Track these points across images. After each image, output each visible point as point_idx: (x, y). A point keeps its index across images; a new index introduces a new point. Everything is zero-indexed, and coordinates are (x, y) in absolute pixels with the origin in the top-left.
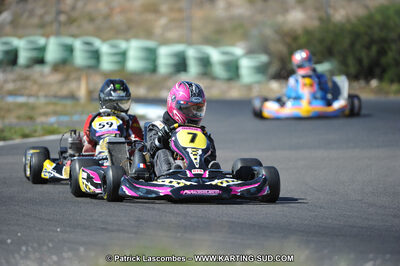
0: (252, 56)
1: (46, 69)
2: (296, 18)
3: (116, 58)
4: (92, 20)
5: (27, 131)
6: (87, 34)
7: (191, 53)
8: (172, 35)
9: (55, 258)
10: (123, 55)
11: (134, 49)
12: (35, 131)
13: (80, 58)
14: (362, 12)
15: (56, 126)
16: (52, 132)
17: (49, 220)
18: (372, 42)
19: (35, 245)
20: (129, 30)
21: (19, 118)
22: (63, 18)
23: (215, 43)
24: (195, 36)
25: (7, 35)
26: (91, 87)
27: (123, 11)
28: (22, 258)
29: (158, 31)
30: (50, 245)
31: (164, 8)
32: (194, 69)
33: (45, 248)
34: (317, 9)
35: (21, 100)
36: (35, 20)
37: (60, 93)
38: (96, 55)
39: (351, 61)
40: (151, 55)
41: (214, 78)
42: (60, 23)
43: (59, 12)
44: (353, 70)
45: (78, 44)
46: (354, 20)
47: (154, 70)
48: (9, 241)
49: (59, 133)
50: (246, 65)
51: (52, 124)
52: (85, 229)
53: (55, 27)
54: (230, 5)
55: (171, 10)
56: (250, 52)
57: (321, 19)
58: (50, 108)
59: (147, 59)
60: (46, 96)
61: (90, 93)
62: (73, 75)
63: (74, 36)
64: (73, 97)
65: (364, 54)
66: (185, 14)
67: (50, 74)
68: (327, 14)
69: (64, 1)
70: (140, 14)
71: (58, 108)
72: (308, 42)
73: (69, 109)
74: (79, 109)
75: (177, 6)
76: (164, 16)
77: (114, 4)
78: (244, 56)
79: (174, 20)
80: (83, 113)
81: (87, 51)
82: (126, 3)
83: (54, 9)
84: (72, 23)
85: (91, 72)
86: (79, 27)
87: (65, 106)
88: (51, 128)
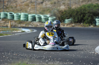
0: (52, 17)
1: (1, 20)
2: (63, 8)
3: (17, 18)
4: (12, 8)
6: (11, 12)
7: (36, 16)
8: (31, 11)
10: (20, 16)
11: (22, 15)
13: (9, 17)
14: (79, 6)
18: (81, 13)
20: (21, 10)
22: (5, 7)
23: (42, 14)
24: (38, 12)
26: (12, 24)
27: (20, 6)
29: (28, 10)
31: (30, 5)
32: (37, 20)
34: (68, 6)
37: (4, 26)
38: (13, 17)
39: (76, 18)
40: (26, 17)
41: (42, 22)
42: (4, 8)
44: (77, 21)
45: (8, 14)
46: (77, 8)
47: (28, 20)
49: (3, 35)
50: (50, 18)
51: (2, 33)
53: (3, 9)
54: (46, 4)
55: (32, 5)
56: (51, 16)
57: (69, 8)
58: (1, 29)
59: (25, 17)
61: (11, 26)
62: (7, 21)
63: (7, 12)
64: (7, 26)
65: (79, 17)
66: (35, 6)
67: (1, 21)
68: (70, 7)
69: (5, 3)
70: (24, 6)
71: (3, 29)
72: (66, 13)
73: (6, 29)
74: (8, 29)
75: (33, 4)
76: (30, 7)
77: (17, 4)
78: (49, 17)
79: (32, 8)
80: (9, 30)
81: (11, 15)
82: (20, 4)
83: (3, 5)
84: (7, 9)
85: (12, 20)
86: (9, 9)
87: (5, 29)
88: (1, 34)
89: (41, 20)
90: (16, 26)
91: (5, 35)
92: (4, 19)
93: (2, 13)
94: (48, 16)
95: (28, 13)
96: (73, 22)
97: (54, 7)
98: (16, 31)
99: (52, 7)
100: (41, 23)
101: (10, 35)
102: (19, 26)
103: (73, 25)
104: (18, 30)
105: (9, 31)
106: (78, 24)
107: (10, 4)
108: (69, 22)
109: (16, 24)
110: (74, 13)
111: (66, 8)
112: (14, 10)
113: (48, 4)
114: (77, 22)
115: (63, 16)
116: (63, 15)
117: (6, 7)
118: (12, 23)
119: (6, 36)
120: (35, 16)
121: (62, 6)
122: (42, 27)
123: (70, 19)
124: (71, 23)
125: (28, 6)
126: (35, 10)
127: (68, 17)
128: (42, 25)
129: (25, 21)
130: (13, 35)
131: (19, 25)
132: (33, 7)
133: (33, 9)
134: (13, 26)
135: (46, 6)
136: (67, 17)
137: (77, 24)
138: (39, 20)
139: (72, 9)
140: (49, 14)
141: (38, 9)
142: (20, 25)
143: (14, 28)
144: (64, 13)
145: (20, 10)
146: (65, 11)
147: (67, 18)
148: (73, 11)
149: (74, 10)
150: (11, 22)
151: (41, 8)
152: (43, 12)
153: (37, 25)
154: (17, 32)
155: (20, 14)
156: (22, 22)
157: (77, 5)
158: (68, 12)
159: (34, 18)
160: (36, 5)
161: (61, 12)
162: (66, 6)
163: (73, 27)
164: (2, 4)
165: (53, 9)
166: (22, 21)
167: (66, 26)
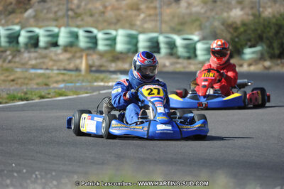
0: (205, 41)
1: (59, 50)
2: (237, 14)
3: (107, 45)
4: (91, 15)
5: (43, 94)
6: (87, 26)
7: (162, 39)
8: (146, 26)
9: (55, 183)
10: (114, 40)
11: (121, 35)
12: (49, 94)
13: (83, 42)
15: (64, 90)
16: (61, 95)
17: (55, 156)
19: (43, 174)
20: (117, 23)
21: (38, 84)
22: (70, 13)
23: (178, 32)
24: (164, 27)
25: (31, 26)
26: (90, 62)
27: (114, 9)
28: (32, 182)
29: (138, 23)
30: (54, 174)
31: (143, 6)
32: (164, 50)
33: (49, 176)
34: (252, 8)
35: (40, 71)
36: (51, 15)
37: (68, 67)
38: (94, 41)
39: (275, 45)
40: (133, 41)
41: (179, 57)
42: (68, 16)
43: (68, 10)
44: (277, 52)
45: (81, 33)
46: (278, 16)
47: (136, 51)
48: (25, 171)
49: (66, 96)
50: (200, 46)
51: (62, 88)
52: (80, 162)
53: (65, 19)
54: (189, 5)
55: (148, 8)
56: (203, 39)
57: (254, 15)
58: (60, 78)
59: (129, 43)
60: (58, 69)
61: (90, 68)
62: (78, 55)
63: (78, 27)
64: (77, 69)
66: (158, 11)
67: (61, 54)
68: (259, 11)
69: (71, 2)
70: (126, 11)
71: (66, 78)
72: (245, 31)
73: (73, 78)
74: (81, 78)
75: (152, 5)
76: (143, 12)
77: (107, 4)
78: (199, 41)
79: (150, 15)
80: (83, 81)
81: (88, 37)
82: (116, 4)
83: (65, 7)
84: (77, 17)
85: (91, 52)
86: (82, 20)
87: (71, 76)
88: (60, 92)
89: (174, 51)
90: (103, 69)
91: (71, 93)
92: (69, 49)
93: (63, 30)
94: (196, 38)
95: (136, 30)
96: (266, 56)
97: (213, 14)
98: (102, 84)
99: (206, 12)
100: (173, 60)
101: (87, 93)
102: (112, 69)
103: (267, 64)
104: (110, 78)
105: (84, 84)
106: (281, 63)
107: (86, 5)
108: (254, 56)
109: (103, 61)
110: (268, 29)
111: (248, 15)
112: (97, 21)
113: (196, 3)
114: (280, 56)
115: (237, 40)
116: (237, 37)
117: (76, 13)
118: (93, 60)
119: (75, 96)
120: (157, 38)
121: (236, 8)
122: (177, 70)
123: (258, 48)
124: (262, 58)
125: (138, 9)
126: (157, 21)
127: (253, 42)
128: (178, 66)
129: (130, 54)
130: (95, 94)
131: (113, 67)
132: (152, 12)
133: (153, 18)
134: (94, 69)
135: (188, 11)
136: (250, 40)
137: (279, 61)
138: (168, 51)
139: (264, 20)
140: (197, 33)
141: (166, 18)
142: (113, 65)
143: (97, 75)
144: (242, 30)
145: (114, 20)
146: (244, 24)
147: (249, 44)
148: (266, 23)
149: (269, 23)
150: (90, 58)
151: (173, 17)
152: (179, 27)
153: (165, 66)
154: (106, 84)
155: (114, 33)
156: (120, 55)
157: (277, 5)
158: (253, 27)
159: (155, 45)
160: (161, 7)
161: (232, 27)
162: (248, 10)
163: (266, 72)
164: (63, 4)
165: (208, 18)
166: (121, 53)
167: (245, 68)
